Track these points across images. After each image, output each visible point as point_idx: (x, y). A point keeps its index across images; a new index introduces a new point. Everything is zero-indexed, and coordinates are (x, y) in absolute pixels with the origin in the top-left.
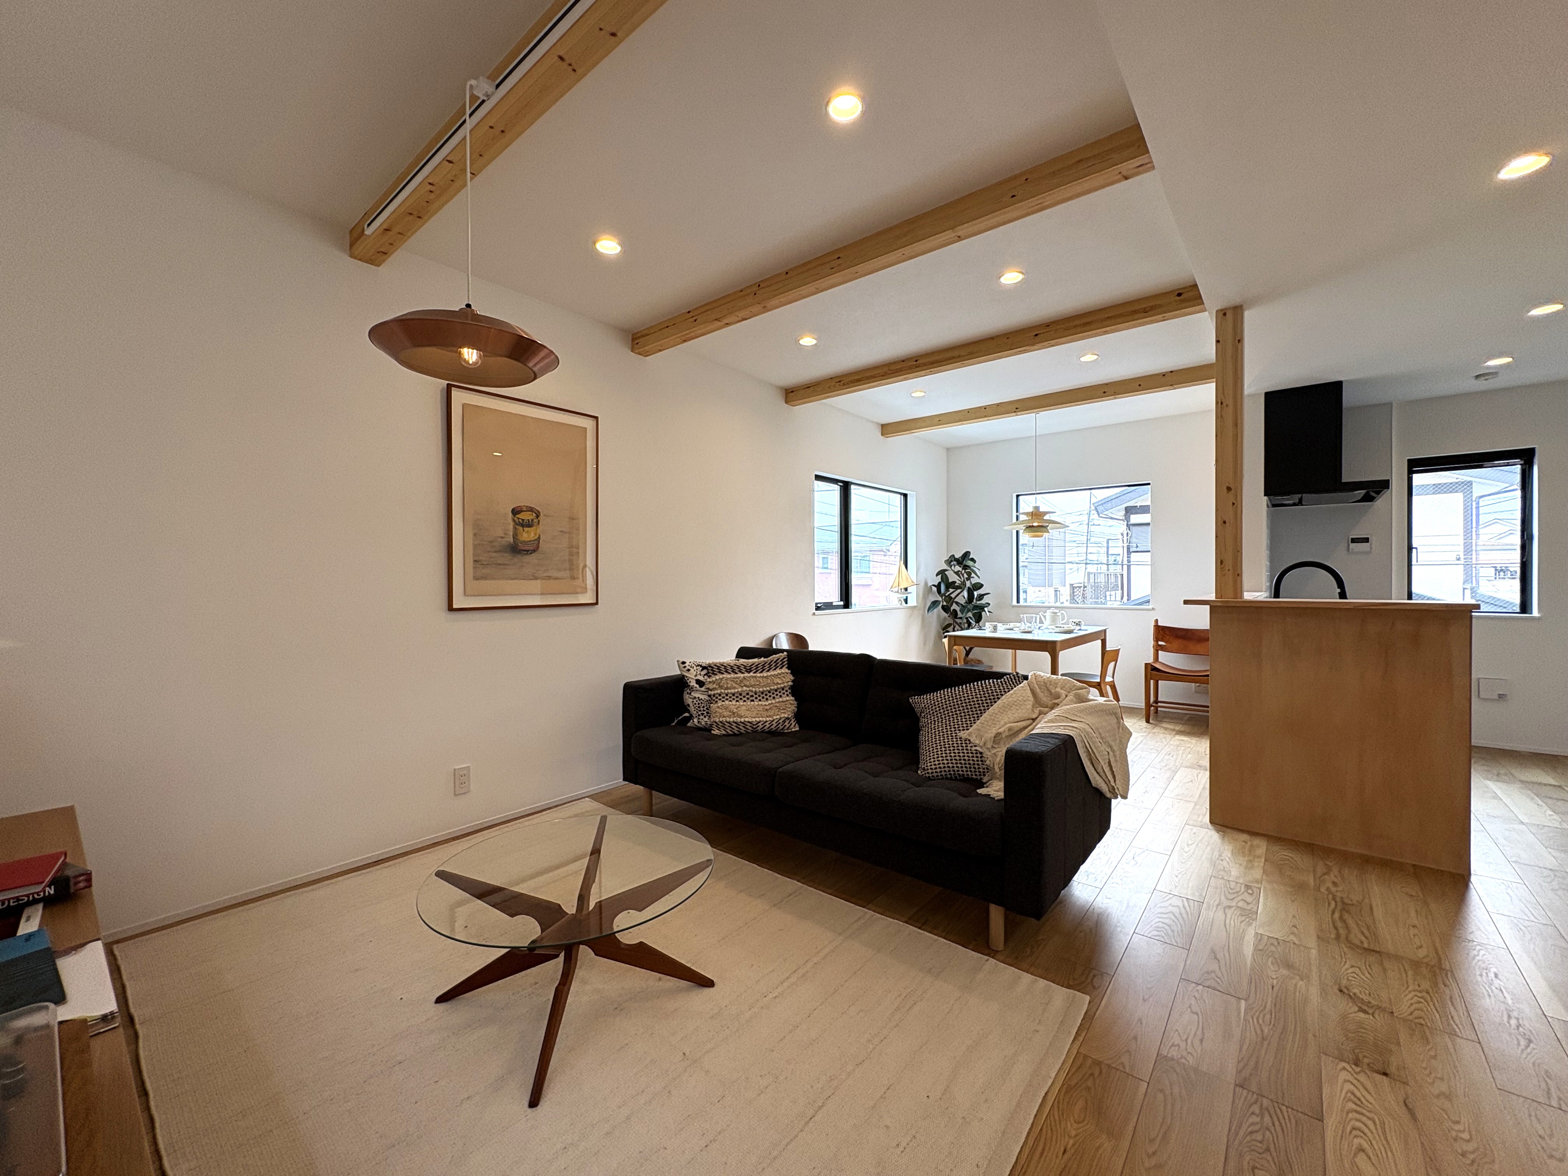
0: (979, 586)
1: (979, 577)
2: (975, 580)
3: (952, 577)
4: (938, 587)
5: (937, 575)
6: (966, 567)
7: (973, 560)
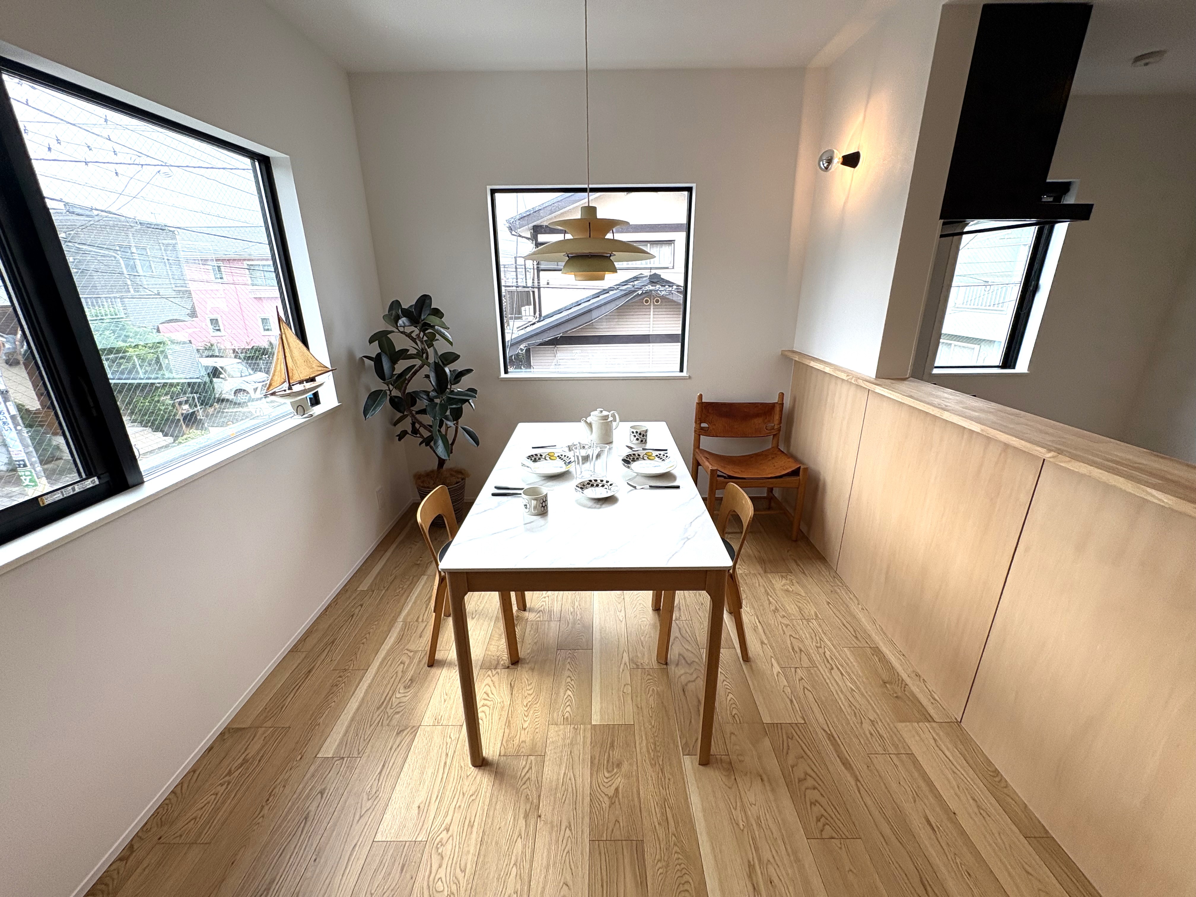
0: (450, 358)
1: (451, 343)
2: (441, 347)
3: (400, 342)
4: (377, 360)
5: (371, 341)
6: (425, 326)
7: (437, 313)
